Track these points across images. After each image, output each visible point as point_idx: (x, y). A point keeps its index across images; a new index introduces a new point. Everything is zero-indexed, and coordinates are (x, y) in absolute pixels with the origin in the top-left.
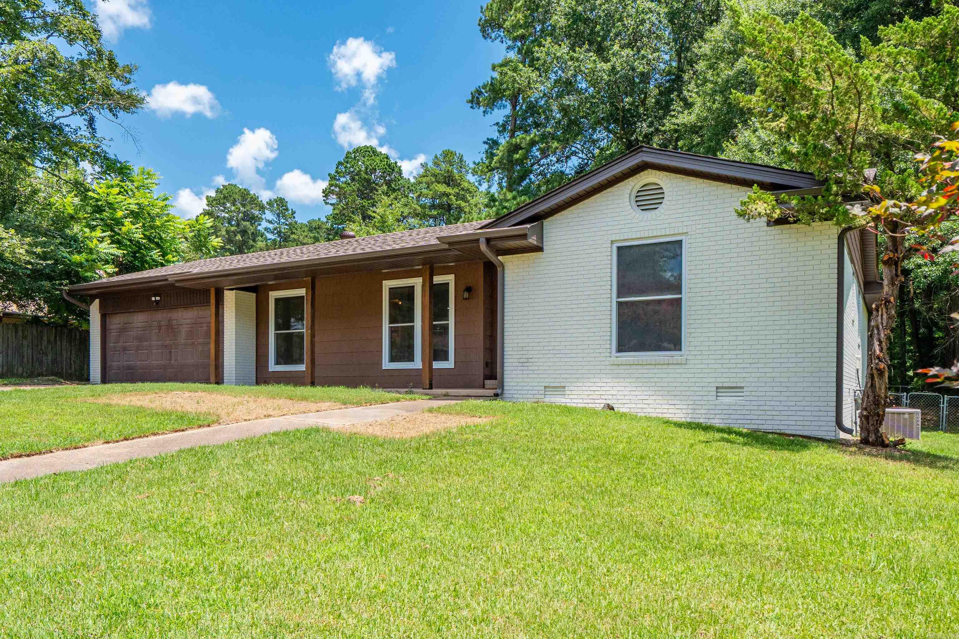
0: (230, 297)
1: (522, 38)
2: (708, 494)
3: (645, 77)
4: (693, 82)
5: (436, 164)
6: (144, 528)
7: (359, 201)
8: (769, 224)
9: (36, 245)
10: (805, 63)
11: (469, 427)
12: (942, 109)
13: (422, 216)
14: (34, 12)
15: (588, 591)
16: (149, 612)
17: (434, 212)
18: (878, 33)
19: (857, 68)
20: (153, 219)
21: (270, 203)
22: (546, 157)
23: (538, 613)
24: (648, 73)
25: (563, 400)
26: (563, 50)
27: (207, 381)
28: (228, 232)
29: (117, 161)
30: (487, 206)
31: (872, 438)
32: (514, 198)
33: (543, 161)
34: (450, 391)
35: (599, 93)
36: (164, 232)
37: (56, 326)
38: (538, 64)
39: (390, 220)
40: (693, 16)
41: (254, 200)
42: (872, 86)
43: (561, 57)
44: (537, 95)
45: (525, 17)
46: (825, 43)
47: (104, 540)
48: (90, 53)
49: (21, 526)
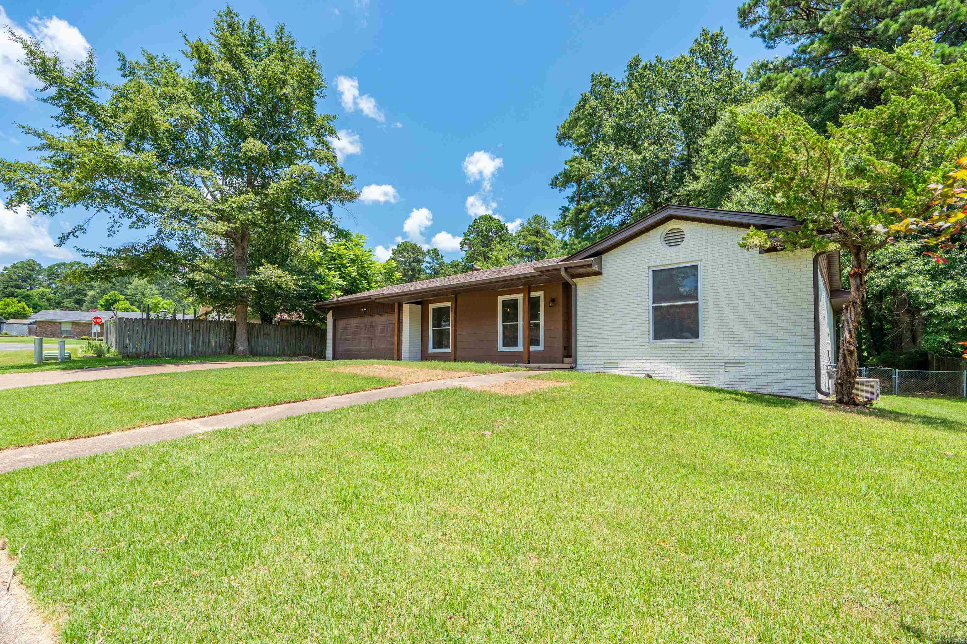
0: (406, 308)
1: (584, 143)
2: (726, 436)
3: (666, 162)
4: (699, 163)
5: (529, 224)
6: (360, 448)
7: (481, 248)
8: (760, 252)
9: (299, 280)
10: (786, 143)
11: (556, 388)
12: (893, 167)
13: (521, 256)
14: (301, 149)
15: (649, 501)
16: (365, 501)
17: (528, 254)
18: (840, 120)
19: (827, 143)
20: (363, 263)
21: (429, 252)
22: (600, 216)
23: (615, 516)
24: (668, 159)
25: (617, 371)
26: (611, 149)
27: (392, 359)
28: (404, 270)
29: (344, 230)
30: (562, 248)
31: (846, 399)
32: (580, 243)
33: (598, 219)
34: (542, 365)
35: (634, 174)
36: (369, 270)
37: (309, 326)
38: (594, 159)
39: (501, 259)
40: (697, 121)
41: (419, 251)
42: (839, 155)
43: (610, 153)
44: (594, 178)
45: (586, 130)
46: (802, 128)
47: (337, 455)
48: (331, 169)
49: (291, 444)
